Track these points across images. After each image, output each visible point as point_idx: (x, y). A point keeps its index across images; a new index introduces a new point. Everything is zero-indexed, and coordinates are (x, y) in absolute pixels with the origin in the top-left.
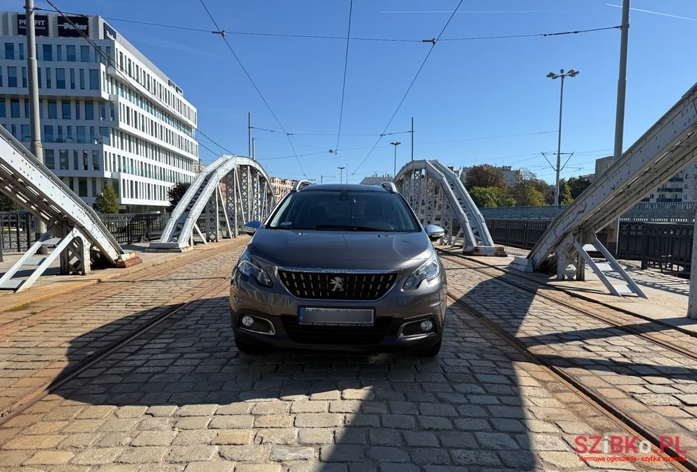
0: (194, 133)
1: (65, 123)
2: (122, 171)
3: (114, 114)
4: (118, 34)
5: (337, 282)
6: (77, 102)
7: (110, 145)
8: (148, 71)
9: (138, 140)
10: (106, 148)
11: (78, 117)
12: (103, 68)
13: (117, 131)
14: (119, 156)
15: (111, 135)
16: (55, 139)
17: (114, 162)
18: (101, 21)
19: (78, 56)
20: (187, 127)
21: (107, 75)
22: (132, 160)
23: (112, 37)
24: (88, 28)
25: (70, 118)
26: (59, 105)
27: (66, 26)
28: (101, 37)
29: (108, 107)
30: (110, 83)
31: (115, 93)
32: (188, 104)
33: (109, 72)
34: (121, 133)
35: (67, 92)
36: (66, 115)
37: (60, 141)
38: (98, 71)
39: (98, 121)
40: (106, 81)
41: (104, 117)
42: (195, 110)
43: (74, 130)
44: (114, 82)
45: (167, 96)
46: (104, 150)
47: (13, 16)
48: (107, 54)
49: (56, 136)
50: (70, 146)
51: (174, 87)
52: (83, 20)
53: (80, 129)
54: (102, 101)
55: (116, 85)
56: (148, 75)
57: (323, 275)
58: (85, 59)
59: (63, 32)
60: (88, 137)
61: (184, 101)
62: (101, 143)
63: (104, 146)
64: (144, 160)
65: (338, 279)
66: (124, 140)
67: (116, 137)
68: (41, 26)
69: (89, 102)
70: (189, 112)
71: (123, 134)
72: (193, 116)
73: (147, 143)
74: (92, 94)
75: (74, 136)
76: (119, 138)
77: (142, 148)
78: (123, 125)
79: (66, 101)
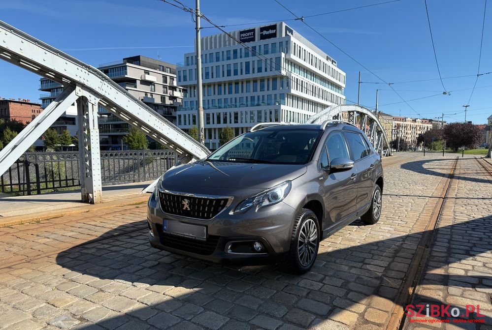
0: (343, 91)
1: (261, 94)
2: (292, 121)
3: (288, 85)
4: (294, 31)
5: (186, 203)
6: (268, 80)
7: (285, 105)
8: (312, 52)
9: (303, 100)
10: (283, 107)
11: (268, 90)
12: (283, 55)
13: (290, 95)
14: (290, 112)
15: (286, 98)
16: (255, 104)
17: (287, 116)
18: (284, 25)
19: (270, 51)
20: (338, 87)
21: (286, 59)
22: (298, 113)
23: (290, 34)
24: (276, 31)
25: (264, 90)
26: (259, 83)
27: (265, 32)
28: (284, 35)
29: (285, 80)
30: (287, 64)
31: (290, 70)
32: (340, 71)
33: (287, 57)
34: (293, 96)
35: (263, 74)
36: (262, 89)
37: (258, 105)
38: (280, 58)
39: (280, 90)
40: (285, 63)
41: (282, 87)
42: (344, 74)
43: (266, 98)
44: (290, 63)
45: (324, 67)
46: (281, 108)
47: (238, 33)
48: (286, 45)
49: (256, 102)
50: (262, 108)
51: (330, 60)
52: (274, 27)
53: (269, 96)
54: (282, 77)
55: (291, 65)
56: (312, 55)
57: (178, 197)
58: (273, 52)
59: (263, 37)
60: (273, 101)
61: (337, 69)
62: (279, 104)
63: (282, 105)
64: (307, 113)
65: (186, 200)
66: (294, 101)
67: (289, 99)
68: (252, 36)
69: (275, 79)
70: (340, 76)
71: (294, 97)
72: (342, 79)
73: (309, 102)
74: (277, 73)
75: (266, 101)
76: (291, 100)
77: (306, 105)
78: (293, 91)
79: (262, 80)
